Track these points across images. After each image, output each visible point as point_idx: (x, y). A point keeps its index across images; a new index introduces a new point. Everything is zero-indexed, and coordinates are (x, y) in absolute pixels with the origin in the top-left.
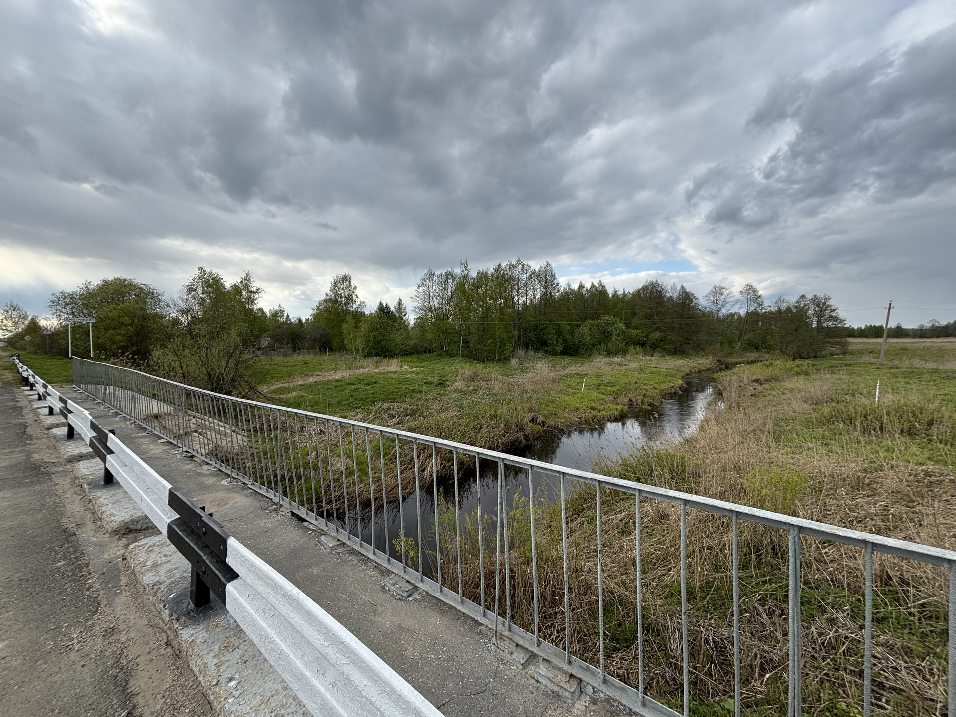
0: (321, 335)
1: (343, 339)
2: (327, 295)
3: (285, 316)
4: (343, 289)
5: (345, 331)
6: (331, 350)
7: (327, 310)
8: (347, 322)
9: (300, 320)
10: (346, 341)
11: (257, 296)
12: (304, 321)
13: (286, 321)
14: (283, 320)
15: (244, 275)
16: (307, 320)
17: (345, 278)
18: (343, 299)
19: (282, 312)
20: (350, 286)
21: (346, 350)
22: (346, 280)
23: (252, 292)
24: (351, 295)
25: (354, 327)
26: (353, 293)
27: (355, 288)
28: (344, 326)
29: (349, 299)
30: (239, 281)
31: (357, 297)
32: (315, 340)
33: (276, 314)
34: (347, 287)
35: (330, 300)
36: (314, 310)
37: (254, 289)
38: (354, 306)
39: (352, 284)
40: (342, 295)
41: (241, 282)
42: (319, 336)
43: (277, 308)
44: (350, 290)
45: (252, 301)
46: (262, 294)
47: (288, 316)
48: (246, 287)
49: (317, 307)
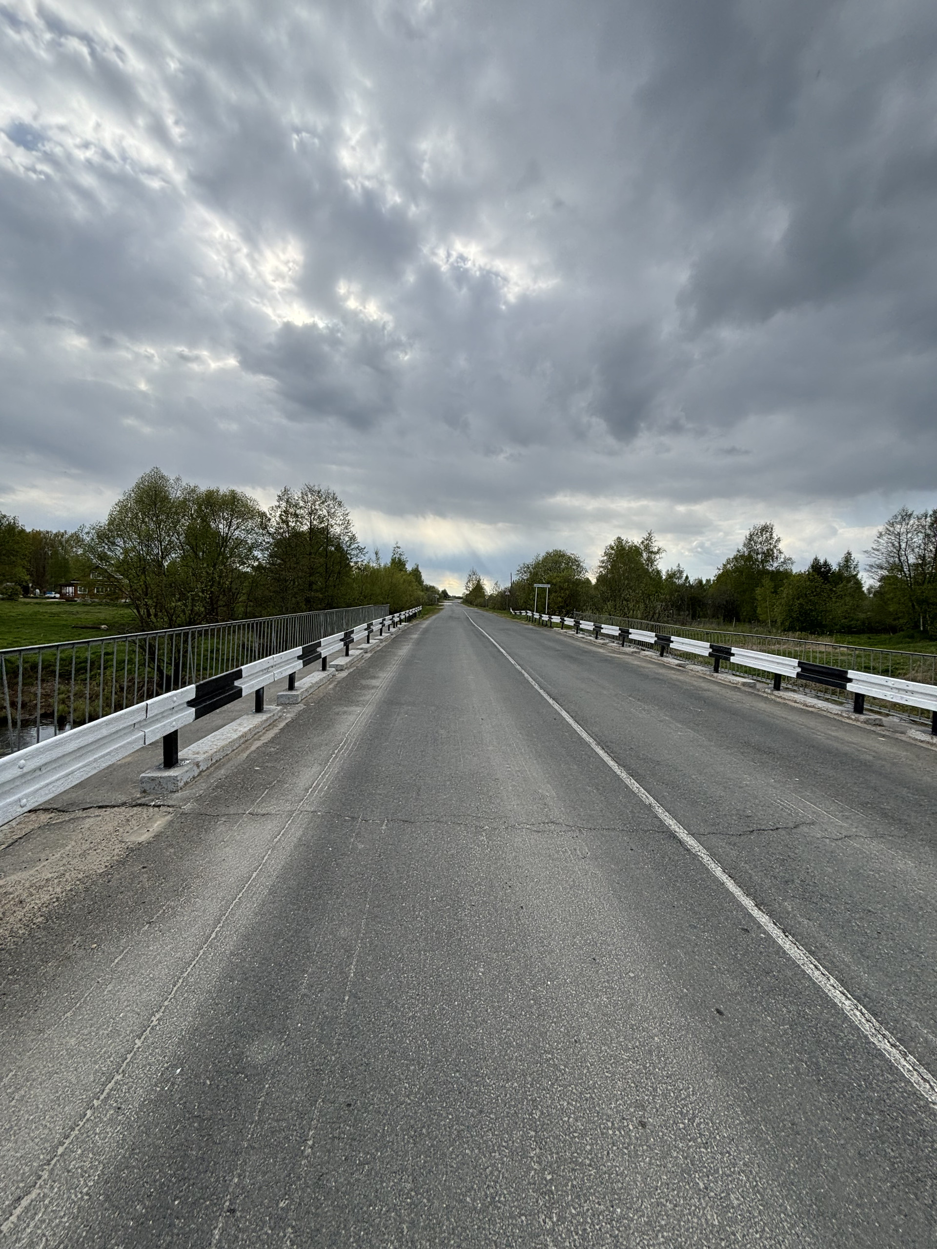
0: (727, 601)
1: (756, 607)
2: (738, 551)
3: (684, 578)
4: (761, 543)
5: (759, 598)
6: (738, 620)
7: (737, 569)
8: (763, 586)
10: (759, 610)
13: (684, 584)
14: (681, 581)
15: (646, 535)
17: (765, 529)
19: (681, 572)
20: (771, 538)
21: (759, 621)
22: (767, 531)
23: (652, 552)
24: (772, 550)
25: (773, 593)
26: (775, 547)
27: (778, 540)
28: (758, 590)
31: (780, 552)
32: (719, 607)
34: (767, 540)
37: (655, 549)
39: (774, 535)
40: (760, 550)
41: (643, 542)
42: (725, 603)
43: (675, 568)
47: (687, 577)
48: (647, 547)
49: (724, 565)
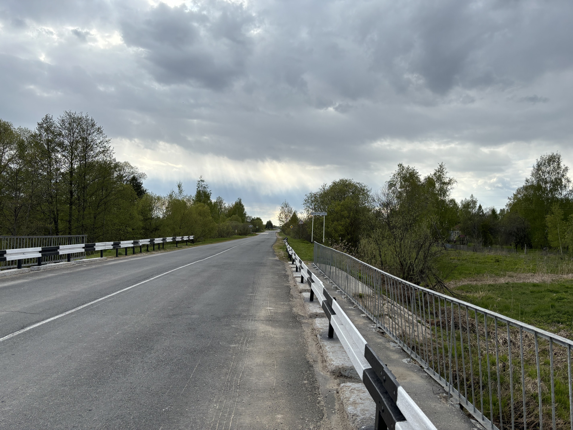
0: (517, 229)
1: (547, 234)
2: (527, 181)
3: (477, 207)
4: (549, 173)
5: (549, 224)
6: (530, 247)
7: (526, 199)
8: (553, 213)
9: (494, 211)
10: (550, 237)
11: (449, 187)
12: (498, 212)
13: (478, 213)
14: (475, 211)
15: (437, 167)
16: (502, 211)
17: (553, 159)
18: (548, 185)
19: (474, 202)
20: (559, 167)
21: (550, 248)
22: (554, 161)
23: (444, 183)
24: (560, 180)
25: (563, 220)
26: (563, 176)
27: (566, 169)
28: (549, 218)
29: (557, 184)
30: (433, 173)
31: (569, 181)
32: (511, 234)
33: (467, 205)
34: (554, 170)
35: (532, 186)
36: (510, 199)
37: (447, 180)
38: (564, 193)
39: (562, 165)
40: (548, 179)
41: (435, 174)
42: (516, 230)
43: (469, 198)
44: (558, 173)
45: (444, 192)
46: (454, 185)
47: (480, 207)
48: (439, 178)
49: (515, 195)
